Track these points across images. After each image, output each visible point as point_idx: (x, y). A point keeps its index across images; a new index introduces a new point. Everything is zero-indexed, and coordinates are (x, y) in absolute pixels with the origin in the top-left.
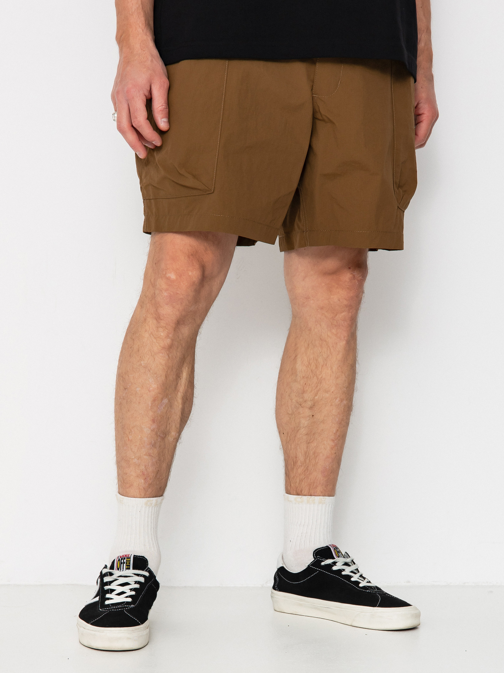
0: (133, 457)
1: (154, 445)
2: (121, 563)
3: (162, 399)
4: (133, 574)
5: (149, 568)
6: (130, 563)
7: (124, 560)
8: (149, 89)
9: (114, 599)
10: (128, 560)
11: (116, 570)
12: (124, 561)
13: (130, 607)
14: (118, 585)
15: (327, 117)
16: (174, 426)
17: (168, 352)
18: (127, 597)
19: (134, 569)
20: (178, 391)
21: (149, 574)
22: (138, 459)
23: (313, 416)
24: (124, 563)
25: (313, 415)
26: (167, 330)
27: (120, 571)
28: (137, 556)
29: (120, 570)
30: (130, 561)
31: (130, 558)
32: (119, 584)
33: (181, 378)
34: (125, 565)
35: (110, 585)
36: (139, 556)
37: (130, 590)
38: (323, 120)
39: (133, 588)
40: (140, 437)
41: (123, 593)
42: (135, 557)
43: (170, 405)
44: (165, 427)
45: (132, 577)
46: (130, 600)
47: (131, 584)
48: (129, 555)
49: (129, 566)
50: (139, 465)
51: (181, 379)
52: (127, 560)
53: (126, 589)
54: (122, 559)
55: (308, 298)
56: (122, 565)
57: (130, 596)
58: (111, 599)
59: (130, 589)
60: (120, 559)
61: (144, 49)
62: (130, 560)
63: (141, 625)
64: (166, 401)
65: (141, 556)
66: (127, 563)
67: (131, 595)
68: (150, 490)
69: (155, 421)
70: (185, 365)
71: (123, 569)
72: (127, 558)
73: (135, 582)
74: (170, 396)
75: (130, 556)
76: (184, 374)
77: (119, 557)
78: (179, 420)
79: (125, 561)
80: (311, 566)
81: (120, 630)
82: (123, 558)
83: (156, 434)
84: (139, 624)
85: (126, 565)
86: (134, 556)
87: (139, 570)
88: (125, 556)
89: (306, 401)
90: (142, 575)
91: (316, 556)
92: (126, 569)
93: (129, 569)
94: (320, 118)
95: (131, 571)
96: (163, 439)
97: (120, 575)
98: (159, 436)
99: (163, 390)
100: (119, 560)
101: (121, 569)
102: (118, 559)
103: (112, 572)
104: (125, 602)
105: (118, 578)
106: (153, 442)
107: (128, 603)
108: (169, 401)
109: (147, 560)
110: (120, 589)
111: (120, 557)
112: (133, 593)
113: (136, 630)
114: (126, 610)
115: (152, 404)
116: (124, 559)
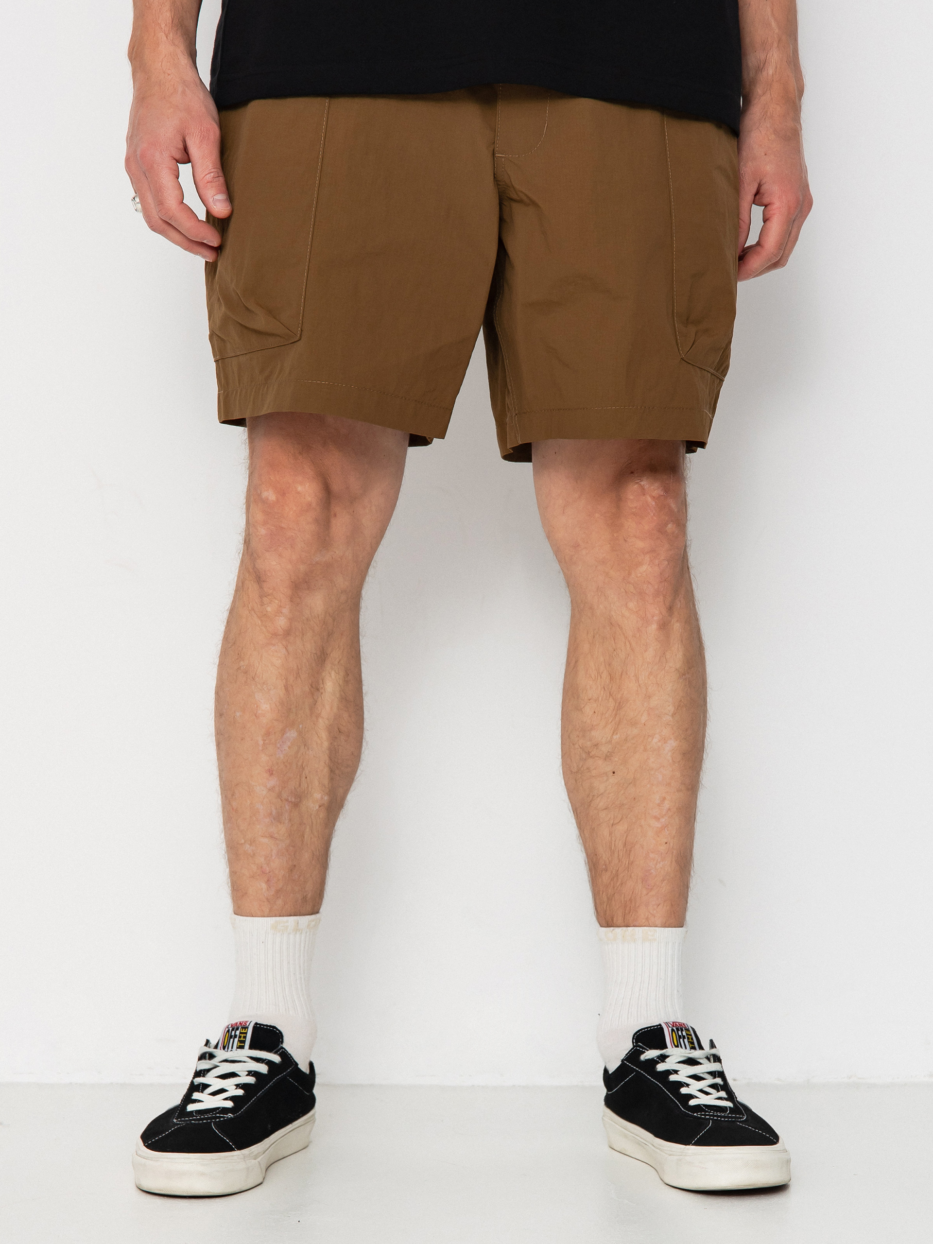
0: (243, 841)
1: (277, 818)
2: (231, 1037)
3: (283, 732)
4: (248, 1057)
5: (282, 1048)
6: (245, 1037)
7: (237, 1031)
8: (181, 146)
9: (206, 1101)
10: (244, 1031)
11: (221, 1049)
12: (236, 1034)
13: (224, 1117)
14: (216, 1077)
15: (526, 195)
16: (317, 783)
17: (284, 643)
18: (226, 1099)
19: (251, 1048)
20: (318, 716)
21: (281, 1059)
22: (251, 845)
23: (614, 773)
24: (235, 1036)
25: (614, 770)
26: (277, 601)
27: (227, 1051)
28: (262, 1025)
29: (226, 1049)
30: (246, 1033)
31: (248, 1028)
32: (220, 1074)
33: (321, 691)
34: (236, 1040)
35: (204, 1076)
36: (267, 1025)
37: (235, 1087)
38: (520, 201)
39: (241, 1084)
40: (249, 802)
41: (222, 1091)
42: (258, 1026)
43: (303, 742)
44: (298, 783)
45: (244, 1062)
46: (229, 1104)
47: (239, 1076)
48: (247, 1022)
49: (244, 1042)
50: (254, 854)
51: (322, 693)
52: (241, 1031)
53: (229, 1084)
54: (233, 1030)
55: (576, 546)
56: (232, 1040)
57: (232, 1098)
58: (200, 1101)
59: (236, 1085)
60: (231, 1029)
61: (169, 72)
62: (246, 1031)
63: (235, 1150)
64: (292, 734)
65: (270, 1026)
66: (240, 1037)
67: (234, 1095)
68: (280, 902)
69: (274, 772)
70: (328, 665)
71: (232, 1048)
72: (241, 1028)
73: (248, 1071)
74: (301, 726)
75: (248, 1025)
76: (328, 684)
77: (230, 1026)
78: (326, 770)
79: (238, 1033)
80: (625, 1062)
81: (188, 1158)
82: (235, 1028)
83: (279, 796)
84: (232, 1150)
85: (239, 1040)
86: (256, 1024)
87: (261, 1050)
88: (240, 1023)
89: (598, 744)
90: (266, 1059)
91: (636, 1042)
92: (237, 1048)
93: (242, 1047)
94: (515, 197)
95: (247, 1052)
96: (296, 805)
97: (224, 1058)
98: (287, 800)
99: (283, 713)
100: (228, 1031)
101: (228, 1049)
102: (227, 1029)
103: (215, 1052)
104: (219, 1108)
105: (218, 1064)
106: (274, 812)
107: (225, 1110)
108: (300, 733)
109: (280, 1033)
110: (217, 1084)
111: (232, 1026)
112: (240, 1092)
113: (220, 1159)
114: (215, 1123)
115: (264, 740)
116: (237, 1029)
